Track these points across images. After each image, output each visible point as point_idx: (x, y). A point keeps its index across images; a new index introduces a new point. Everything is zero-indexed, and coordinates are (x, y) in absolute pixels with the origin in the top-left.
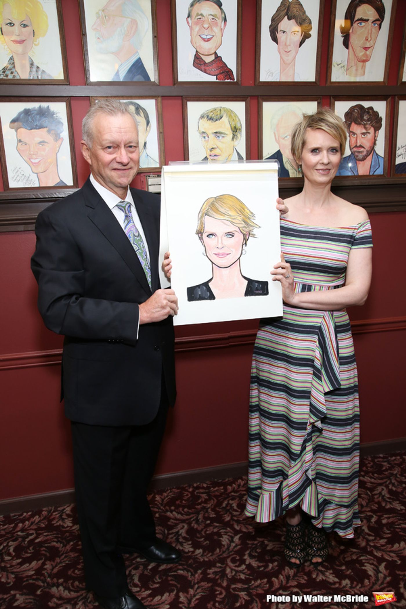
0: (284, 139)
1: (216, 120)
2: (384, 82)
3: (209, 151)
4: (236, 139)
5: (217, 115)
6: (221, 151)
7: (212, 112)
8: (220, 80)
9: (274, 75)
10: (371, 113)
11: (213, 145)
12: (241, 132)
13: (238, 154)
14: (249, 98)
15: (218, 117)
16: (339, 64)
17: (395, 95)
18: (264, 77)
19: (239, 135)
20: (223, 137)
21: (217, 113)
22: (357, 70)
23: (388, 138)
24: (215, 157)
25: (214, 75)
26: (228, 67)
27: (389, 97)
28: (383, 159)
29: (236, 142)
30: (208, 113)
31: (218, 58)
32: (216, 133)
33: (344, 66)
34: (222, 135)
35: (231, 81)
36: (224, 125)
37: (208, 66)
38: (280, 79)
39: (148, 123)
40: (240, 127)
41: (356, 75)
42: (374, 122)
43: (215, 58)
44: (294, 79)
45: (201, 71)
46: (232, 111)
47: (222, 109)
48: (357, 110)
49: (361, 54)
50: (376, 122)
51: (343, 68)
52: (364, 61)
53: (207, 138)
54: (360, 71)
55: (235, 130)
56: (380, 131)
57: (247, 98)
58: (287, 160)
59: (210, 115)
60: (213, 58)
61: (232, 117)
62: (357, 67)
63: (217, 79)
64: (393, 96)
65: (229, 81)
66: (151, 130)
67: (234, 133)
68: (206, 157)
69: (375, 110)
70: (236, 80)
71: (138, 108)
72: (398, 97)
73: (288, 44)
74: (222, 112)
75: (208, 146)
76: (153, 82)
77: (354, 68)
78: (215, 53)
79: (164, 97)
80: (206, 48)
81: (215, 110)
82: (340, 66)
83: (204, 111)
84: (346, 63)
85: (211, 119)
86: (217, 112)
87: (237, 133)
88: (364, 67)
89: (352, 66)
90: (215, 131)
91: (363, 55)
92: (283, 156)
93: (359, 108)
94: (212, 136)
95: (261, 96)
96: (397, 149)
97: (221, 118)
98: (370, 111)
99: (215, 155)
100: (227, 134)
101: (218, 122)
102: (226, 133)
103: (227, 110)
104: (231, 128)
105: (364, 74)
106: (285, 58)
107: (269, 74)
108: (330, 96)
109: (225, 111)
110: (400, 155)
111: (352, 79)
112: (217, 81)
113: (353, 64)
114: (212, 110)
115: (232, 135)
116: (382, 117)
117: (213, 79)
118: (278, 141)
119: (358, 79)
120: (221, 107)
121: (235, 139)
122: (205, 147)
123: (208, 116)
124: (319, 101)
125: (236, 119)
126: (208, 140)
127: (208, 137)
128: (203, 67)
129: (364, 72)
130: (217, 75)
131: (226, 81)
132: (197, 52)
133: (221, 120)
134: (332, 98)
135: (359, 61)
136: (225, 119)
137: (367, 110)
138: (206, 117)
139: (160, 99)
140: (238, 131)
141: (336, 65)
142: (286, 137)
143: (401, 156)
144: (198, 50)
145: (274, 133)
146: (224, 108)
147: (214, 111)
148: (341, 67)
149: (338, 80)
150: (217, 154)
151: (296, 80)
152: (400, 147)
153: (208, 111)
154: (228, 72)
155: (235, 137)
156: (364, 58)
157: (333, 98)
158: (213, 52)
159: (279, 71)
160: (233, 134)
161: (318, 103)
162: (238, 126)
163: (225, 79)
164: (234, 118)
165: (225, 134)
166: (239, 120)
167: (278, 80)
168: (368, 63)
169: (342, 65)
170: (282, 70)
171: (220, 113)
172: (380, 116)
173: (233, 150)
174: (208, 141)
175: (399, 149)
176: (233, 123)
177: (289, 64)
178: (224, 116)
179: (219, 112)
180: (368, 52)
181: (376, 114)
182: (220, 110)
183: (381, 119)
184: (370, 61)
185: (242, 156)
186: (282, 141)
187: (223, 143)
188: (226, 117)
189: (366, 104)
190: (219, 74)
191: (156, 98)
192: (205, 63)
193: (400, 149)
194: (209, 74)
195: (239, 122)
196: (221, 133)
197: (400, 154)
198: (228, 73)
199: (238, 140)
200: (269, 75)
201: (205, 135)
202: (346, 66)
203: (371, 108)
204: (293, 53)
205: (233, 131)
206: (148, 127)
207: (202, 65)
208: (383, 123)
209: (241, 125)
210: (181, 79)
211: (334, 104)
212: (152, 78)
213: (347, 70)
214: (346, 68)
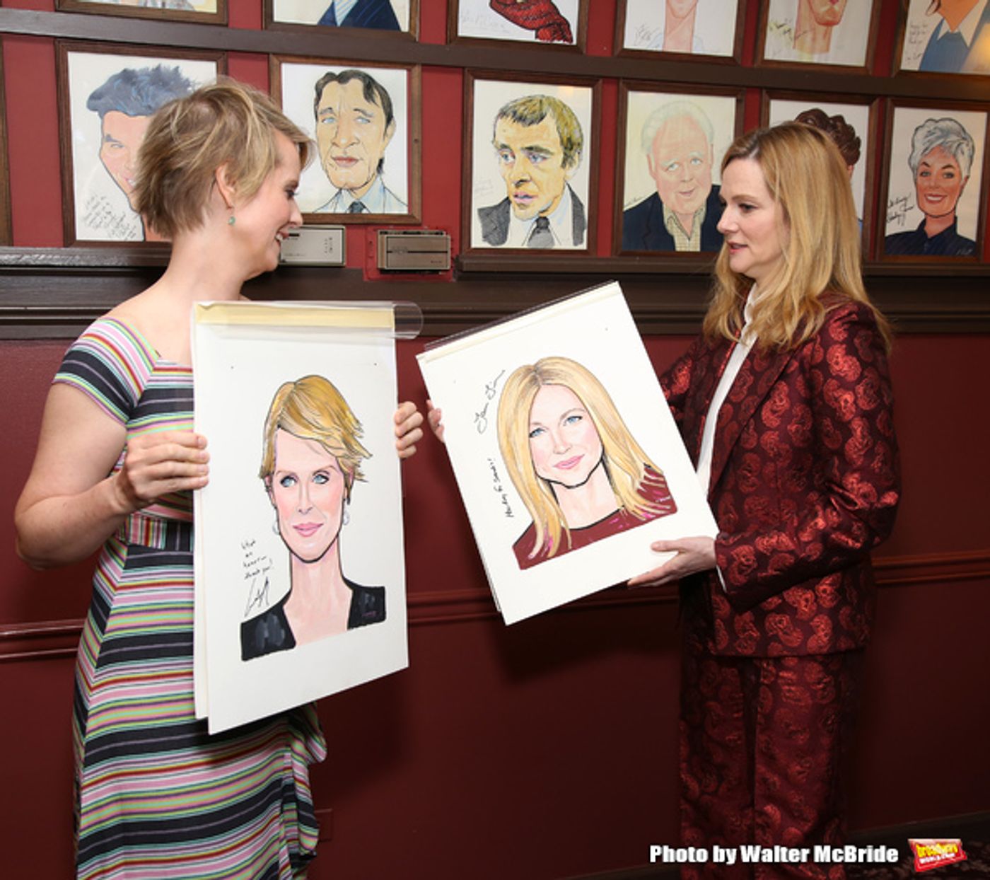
0: (667, 169)
1: (532, 123)
2: (865, 67)
3: (513, 185)
4: (571, 165)
5: (534, 112)
6: (539, 187)
7: (524, 104)
8: (544, 39)
9: (652, 37)
10: (839, 128)
11: (523, 175)
12: (581, 150)
13: (573, 195)
14: (601, 81)
15: (535, 116)
16: (781, 26)
17: (886, 96)
18: (632, 41)
19: (576, 157)
20: (544, 158)
21: (533, 109)
22: (814, 39)
23: (872, 181)
24: (526, 201)
25: (532, 29)
26: (562, 14)
27: (875, 99)
28: (861, 223)
29: (570, 172)
30: (515, 106)
32: (530, 148)
33: (789, 30)
34: (542, 154)
35: (566, 43)
36: (547, 134)
37: (520, 9)
38: (664, 46)
39: (389, 118)
40: (580, 141)
41: (812, 51)
42: (845, 146)
44: (691, 49)
45: (506, 16)
46: (565, 106)
47: (544, 100)
48: (812, 120)
49: (824, 9)
50: (850, 148)
51: (787, 34)
52: (829, 24)
53: (510, 158)
54: (821, 42)
55: (570, 146)
56: (856, 166)
57: (598, 80)
58: (672, 214)
59: (520, 110)
61: (564, 119)
62: (815, 34)
63: (537, 37)
64: (882, 97)
65: (561, 42)
66: (396, 134)
67: (568, 152)
68: (507, 198)
69: (848, 122)
70: (575, 42)
71: (370, 86)
72: (892, 100)
74: (545, 107)
75: (512, 177)
76: (404, 33)
77: (809, 36)
79: (427, 66)
81: (531, 101)
82: (782, 29)
83: (508, 102)
84: (793, 25)
85: (521, 119)
86: (534, 105)
87: (572, 152)
88: (827, 36)
89: (805, 32)
90: (528, 145)
91: (827, 12)
92: (664, 206)
93: (817, 117)
94: (521, 156)
95: (624, 78)
96: (889, 204)
97: (542, 118)
98: (839, 124)
99: (527, 196)
100: (552, 154)
101: (534, 126)
102: (552, 150)
103: (555, 102)
104: (562, 142)
105: (827, 50)
106: (674, 5)
107: (643, 33)
108: (761, 88)
109: (550, 104)
110: (893, 218)
111: (806, 58)
112: (538, 40)
113: (807, 28)
114: (524, 100)
115: (562, 156)
116: (861, 138)
117: (529, 36)
118: (655, 175)
119: (817, 59)
120: (543, 96)
121: (567, 166)
122: (506, 177)
123: (515, 113)
124: (739, 97)
125: (571, 122)
126: (513, 163)
127: (514, 157)
128: (510, 11)
129: (828, 45)
130: (537, 30)
131: (556, 42)
133: (541, 123)
134: (764, 91)
135: (820, 23)
136: (550, 122)
137: (831, 122)
138: (511, 114)
139: (417, 70)
140: (575, 148)
141: (774, 28)
142: (671, 166)
143: (896, 219)
145: (648, 157)
146: (548, 98)
147: (528, 104)
148: (785, 32)
149: (776, 58)
150: (530, 194)
151: (695, 52)
152: (894, 200)
153: (516, 101)
154: (560, 25)
155: (569, 160)
156: (829, 18)
157: (767, 92)
159: (662, 30)
160: (565, 154)
161: (738, 102)
162: (576, 137)
163: (554, 39)
164: (568, 120)
165: (547, 152)
166: (579, 125)
167: (660, 49)
168: (835, 29)
169: (786, 28)
170: (669, 29)
171: (541, 110)
172: (857, 134)
173: (564, 188)
174: (512, 165)
175: (892, 205)
176: (566, 130)
177: (684, 18)
178: (548, 116)
179: (538, 105)
180: (836, 6)
181: (849, 131)
182: (541, 101)
183: (858, 142)
184: (841, 23)
185: (582, 201)
186: (663, 174)
187: (543, 170)
188: (553, 117)
189: (831, 110)
190: (541, 27)
191: (409, 67)
192: (514, 3)
193: (895, 206)
194: (522, 26)
195: (577, 130)
196: (541, 150)
197: (894, 215)
198: (561, 26)
199: (575, 166)
200: (643, 38)
201: (506, 152)
202: (793, 32)
203: (840, 119)
205: (566, 148)
206: (390, 127)
207: (509, 5)
208: (863, 149)
209: (582, 136)
210: (463, 31)
211: (768, 105)
212: (404, 27)
213: (796, 38)
214: (793, 35)
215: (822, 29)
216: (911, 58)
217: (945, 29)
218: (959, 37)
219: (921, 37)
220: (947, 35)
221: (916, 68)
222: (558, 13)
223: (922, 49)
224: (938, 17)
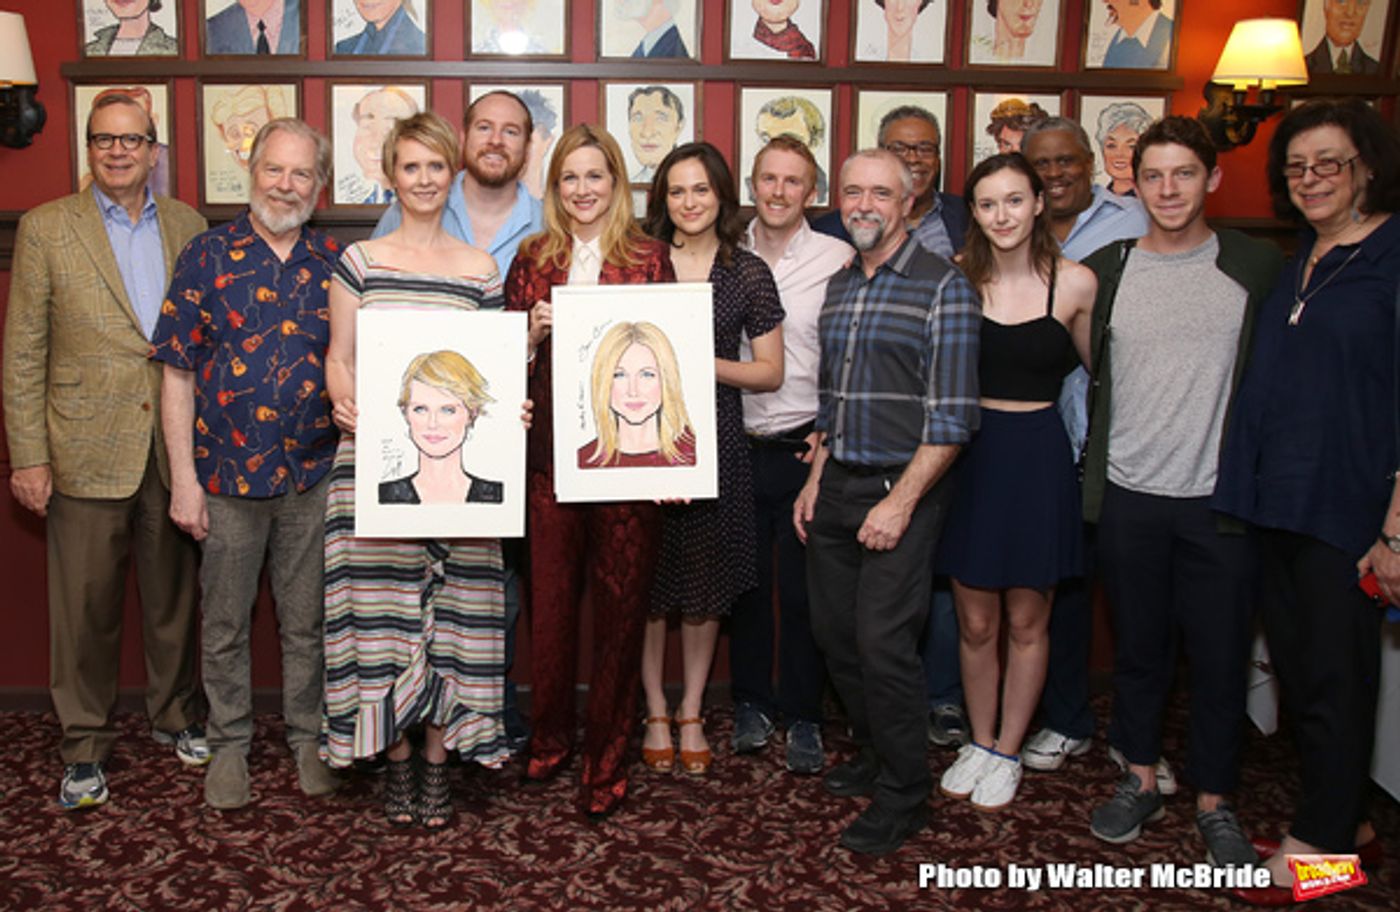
1: (785, 116)
2: (1054, 67)
4: (815, 145)
5: (787, 109)
8: (794, 57)
9: (877, 52)
10: (1035, 113)
12: (824, 134)
14: (838, 85)
15: (788, 111)
16: (982, 39)
17: (1075, 88)
18: (862, 54)
19: (820, 140)
21: (787, 106)
22: (1010, 47)
25: (785, 51)
26: (807, 40)
27: (1065, 90)
29: (815, 150)
30: (773, 105)
31: (791, 26)
32: (783, 135)
33: (989, 42)
35: (811, 59)
36: (798, 123)
37: (776, 38)
38: (888, 56)
39: (681, 117)
40: (822, 127)
41: (1010, 56)
43: (788, 27)
44: (908, 59)
45: (766, 43)
46: (811, 103)
47: (795, 100)
49: (1017, 25)
51: (987, 45)
52: (1023, 36)
54: (1016, 49)
55: (814, 131)
57: (836, 84)
59: (777, 108)
60: (784, 26)
61: (810, 113)
62: (1011, 44)
63: (790, 55)
64: (1071, 88)
65: (807, 59)
66: (685, 128)
67: (813, 136)
69: (1042, 108)
70: (818, 57)
71: (667, 94)
72: (1079, 91)
73: (900, 7)
74: (796, 105)
77: (1006, 46)
78: (788, 21)
79: (707, 81)
80: (775, 12)
81: (785, 101)
82: (983, 42)
83: (768, 102)
84: (993, 38)
85: (777, 114)
86: (788, 104)
87: (817, 135)
88: (1022, 45)
89: (1003, 43)
90: (783, 132)
91: (1020, 27)
93: (1015, 105)
95: (857, 82)
97: (793, 112)
98: (1035, 110)
101: (788, 119)
102: (800, 135)
103: (803, 101)
104: (809, 129)
105: (1022, 54)
106: (895, 28)
107: (870, 50)
108: (968, 85)
109: (799, 102)
111: (1004, 62)
112: (790, 58)
113: (1004, 40)
114: (780, 101)
115: (808, 139)
117: (783, 56)
119: (1013, 62)
120: (794, 97)
121: (813, 146)
123: (772, 110)
124: (950, 92)
125: (816, 115)
128: (768, 40)
129: (1023, 49)
130: (788, 51)
131: (803, 59)
132: (760, 18)
133: (792, 116)
134: (970, 87)
135: (1014, 36)
136: (799, 115)
137: (1028, 108)
138: (770, 111)
139: (701, 84)
140: (818, 131)
141: (976, 41)
144: (763, 15)
146: (798, 98)
147: (783, 103)
148: (985, 44)
149: (979, 62)
153: (774, 101)
154: (806, 47)
155: (815, 141)
156: (1022, 32)
157: (973, 87)
158: (784, 17)
159: (886, 45)
160: (811, 138)
161: (949, 96)
162: (819, 126)
163: (801, 57)
164: (813, 113)
166: (821, 116)
167: (884, 60)
168: (1028, 40)
169: (986, 41)
170: (892, 45)
171: (792, 106)
176: (812, 121)
177: (902, 37)
178: (798, 111)
179: (790, 104)
180: (1028, 23)
181: (1043, 115)
182: (793, 101)
184: (1033, 35)
185: (824, 171)
188: (802, 112)
190: (792, 49)
191: (696, 82)
192: (771, 33)
194: (777, 49)
195: (820, 120)
198: (808, 48)
199: (819, 146)
200: (870, 52)
201: (766, 137)
202: (994, 42)
203: (1035, 105)
204: (908, 22)
205: (811, 133)
206: (681, 123)
207: (769, 35)
209: (824, 125)
210: (734, 55)
211: (974, 98)
212: (692, 54)
213: (996, 47)
214: (993, 44)
215: (1017, 39)
216: (1095, 56)
217: (1123, 35)
218: (1136, 41)
219: (1102, 43)
220: (1125, 40)
221: (1099, 64)
222: (804, 38)
223: (1104, 50)
224: (1115, 28)
